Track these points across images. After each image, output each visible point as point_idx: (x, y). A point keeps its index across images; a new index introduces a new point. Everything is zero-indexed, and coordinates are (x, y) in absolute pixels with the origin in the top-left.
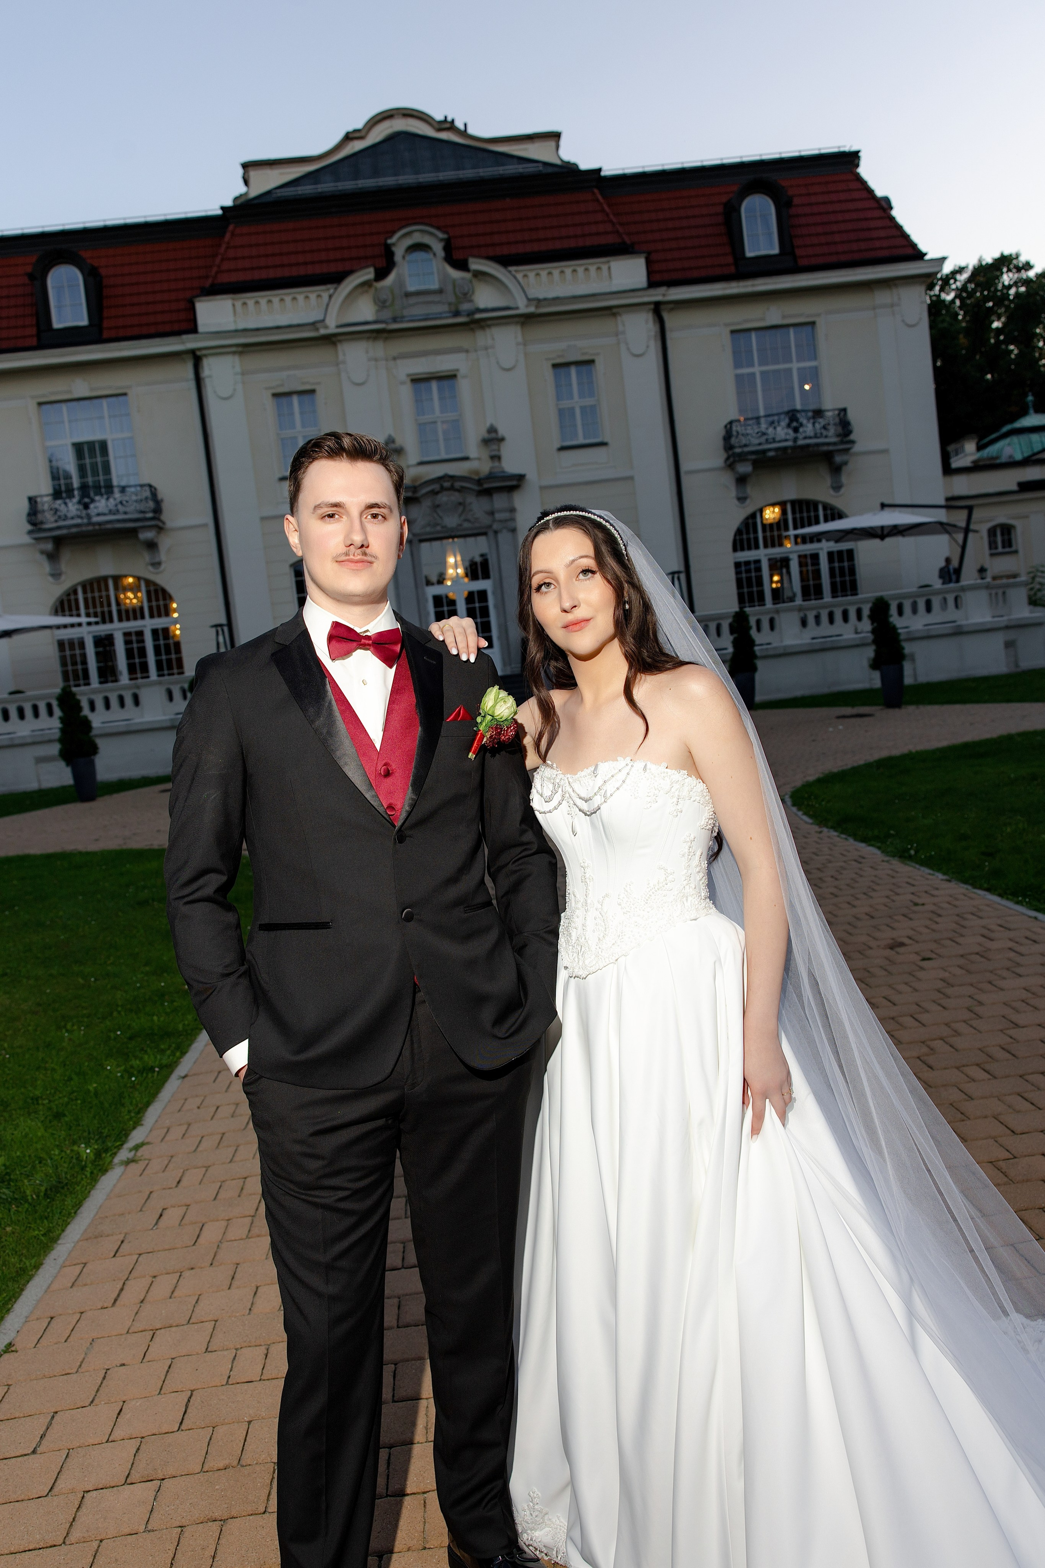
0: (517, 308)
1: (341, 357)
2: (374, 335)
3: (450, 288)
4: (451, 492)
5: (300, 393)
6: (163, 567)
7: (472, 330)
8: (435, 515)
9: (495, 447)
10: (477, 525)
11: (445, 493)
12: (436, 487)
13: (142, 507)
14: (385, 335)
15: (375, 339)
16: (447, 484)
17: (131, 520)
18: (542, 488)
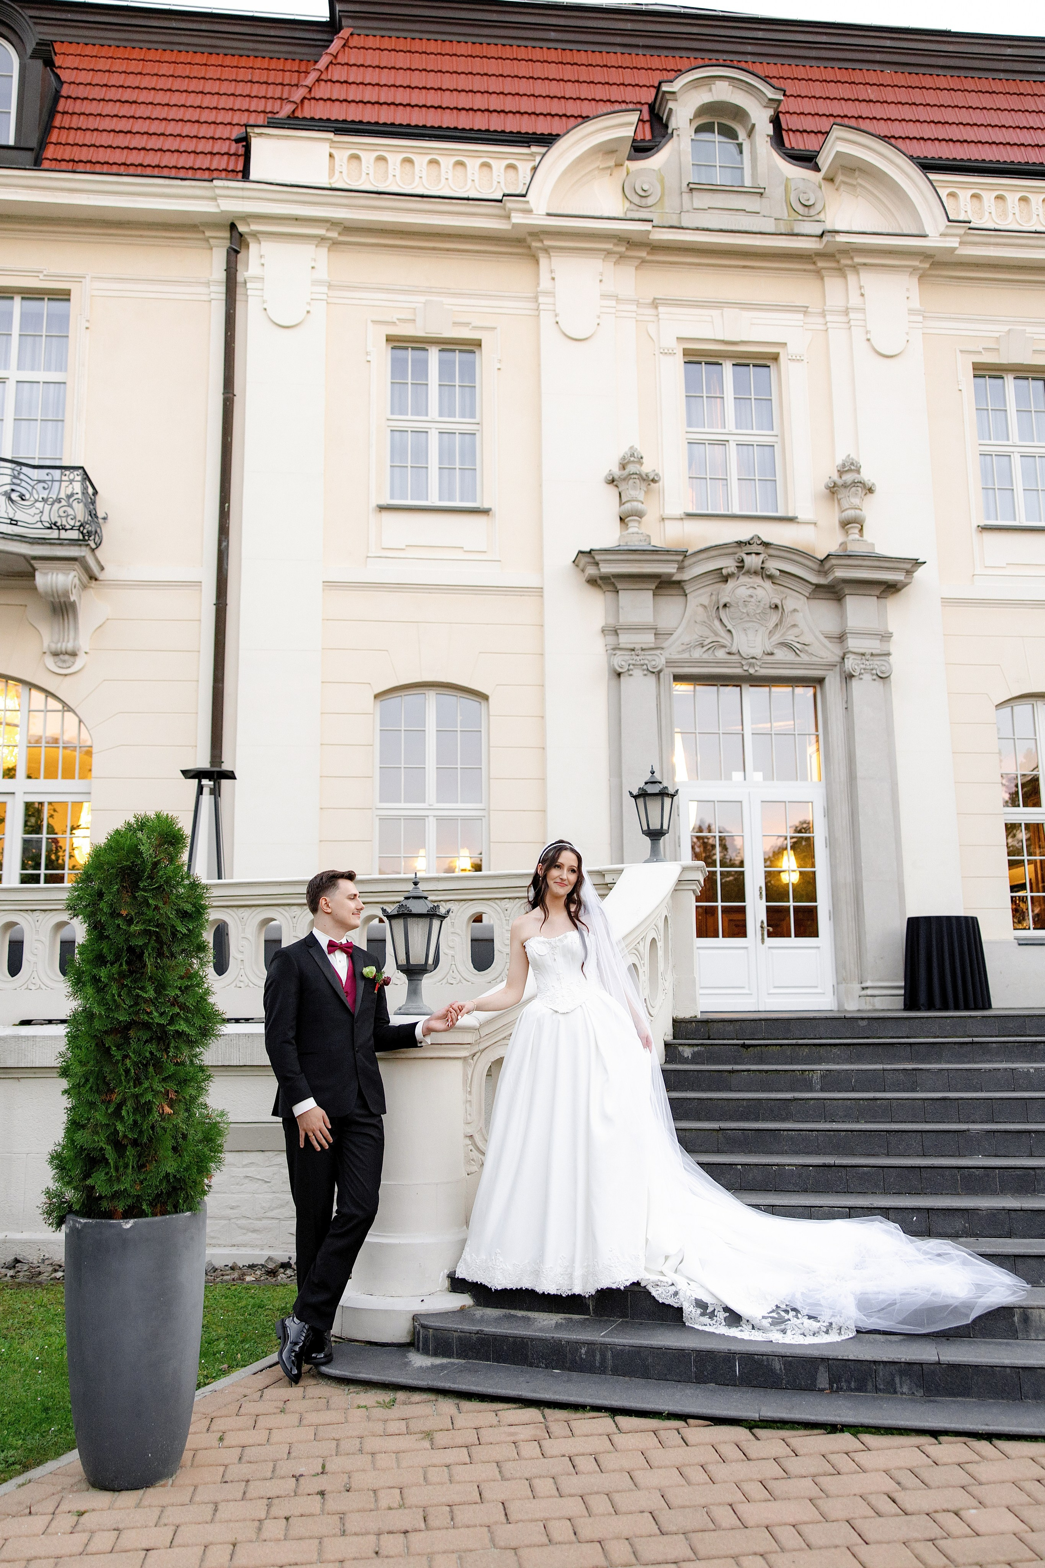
0: (925, 236)
1: (545, 283)
2: (622, 249)
3: (776, 192)
4: (758, 580)
5: (447, 345)
6: (79, 663)
7: (819, 274)
8: (717, 623)
9: (855, 501)
10: (804, 658)
11: (743, 579)
12: (729, 564)
13: (52, 514)
14: (643, 254)
15: (622, 257)
16: (752, 561)
17: (21, 538)
18: (947, 602)
